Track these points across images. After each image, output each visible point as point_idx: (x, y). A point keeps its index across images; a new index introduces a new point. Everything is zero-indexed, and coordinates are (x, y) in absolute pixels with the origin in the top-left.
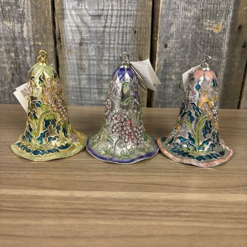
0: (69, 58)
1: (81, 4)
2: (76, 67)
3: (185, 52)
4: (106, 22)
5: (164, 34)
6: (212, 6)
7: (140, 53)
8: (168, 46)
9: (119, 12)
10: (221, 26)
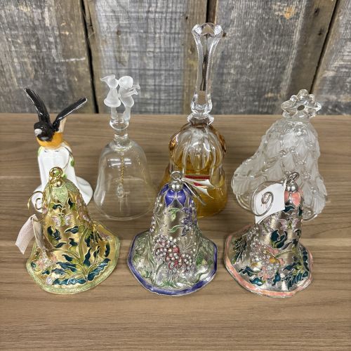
0: (104, 50)
2: (113, 60)
3: (247, 42)
4: (150, 6)
5: (222, 20)
8: (227, 34)
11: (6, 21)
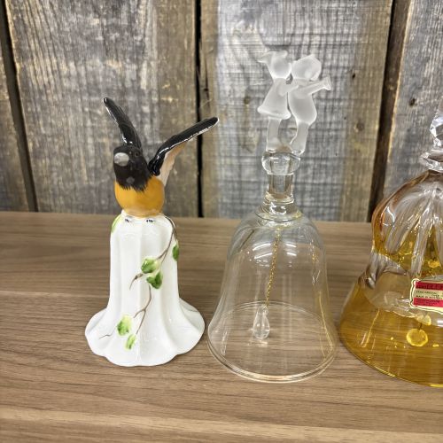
0: (222, 127)
1: (251, 26)
2: (235, 143)
5: (410, 79)
7: (361, 116)
8: (418, 101)
9: (324, 39)
11: (84, 82)
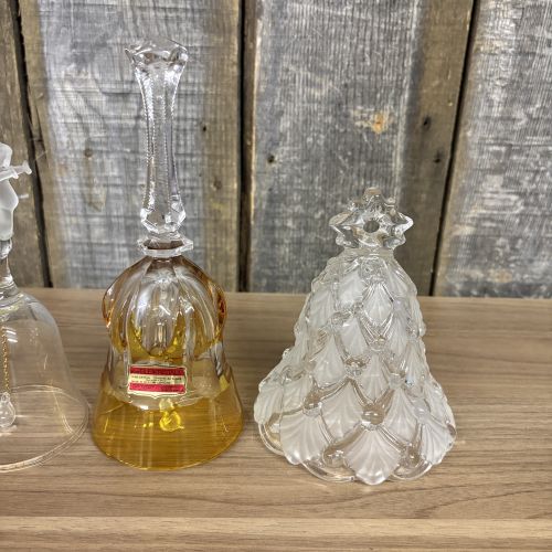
0: (63, 183)
1: (84, 70)
2: (79, 200)
3: (312, 172)
4: (140, 108)
5: (266, 134)
6: (366, 78)
7: (217, 173)
8: (276, 159)
10: (386, 118)
